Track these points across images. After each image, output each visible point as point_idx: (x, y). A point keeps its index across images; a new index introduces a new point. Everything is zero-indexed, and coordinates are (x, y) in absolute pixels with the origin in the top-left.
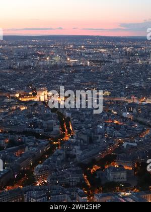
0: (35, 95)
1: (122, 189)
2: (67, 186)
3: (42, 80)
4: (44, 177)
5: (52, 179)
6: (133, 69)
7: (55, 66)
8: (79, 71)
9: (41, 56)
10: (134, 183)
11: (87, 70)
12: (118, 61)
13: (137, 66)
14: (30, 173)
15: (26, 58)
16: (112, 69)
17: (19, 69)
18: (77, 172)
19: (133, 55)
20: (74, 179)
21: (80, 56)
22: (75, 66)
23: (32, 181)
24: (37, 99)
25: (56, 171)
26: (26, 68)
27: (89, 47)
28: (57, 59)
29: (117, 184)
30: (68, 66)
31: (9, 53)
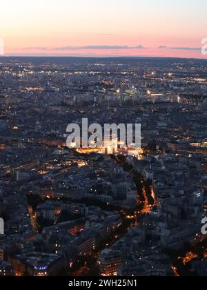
4: (113, 268)
5: (126, 271)
7: (129, 103)
8: (165, 111)
9: (108, 87)
11: (176, 109)
14: (91, 261)
15: (86, 88)
17: (76, 105)
18: (163, 261)
20: (157, 271)
21: (166, 87)
22: (159, 102)
24: (101, 151)
25: (130, 259)
26: (86, 104)
27: (180, 75)
28: (132, 91)
30: (148, 103)
31: (60, 82)
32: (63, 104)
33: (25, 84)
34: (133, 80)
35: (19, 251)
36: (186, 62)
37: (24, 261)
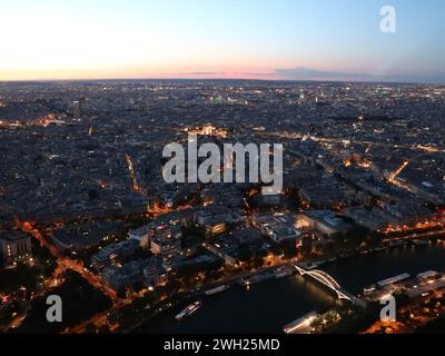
0: (201, 129)
1: (276, 210)
2: (229, 206)
3: (208, 117)
4: (210, 200)
5: (217, 201)
6: (284, 108)
7: (218, 105)
8: (238, 109)
9: (206, 96)
10: (286, 205)
11: (245, 108)
12: (271, 101)
13: (288, 106)
14: (198, 196)
15: (193, 97)
16: (266, 108)
17: (187, 107)
18: (238, 195)
19: (284, 96)
20: (235, 201)
21: (239, 96)
22: (235, 105)
23: (201, 202)
24: (202, 133)
25: (219, 193)
26: (193, 106)
27: (247, 89)
28: (220, 98)
29: (272, 206)
30: (229, 105)
31: (178, 94)
32: (180, 107)
33: (157, 95)
34: (221, 92)
35: (156, 191)
36: (250, 81)
37: (159, 196)
